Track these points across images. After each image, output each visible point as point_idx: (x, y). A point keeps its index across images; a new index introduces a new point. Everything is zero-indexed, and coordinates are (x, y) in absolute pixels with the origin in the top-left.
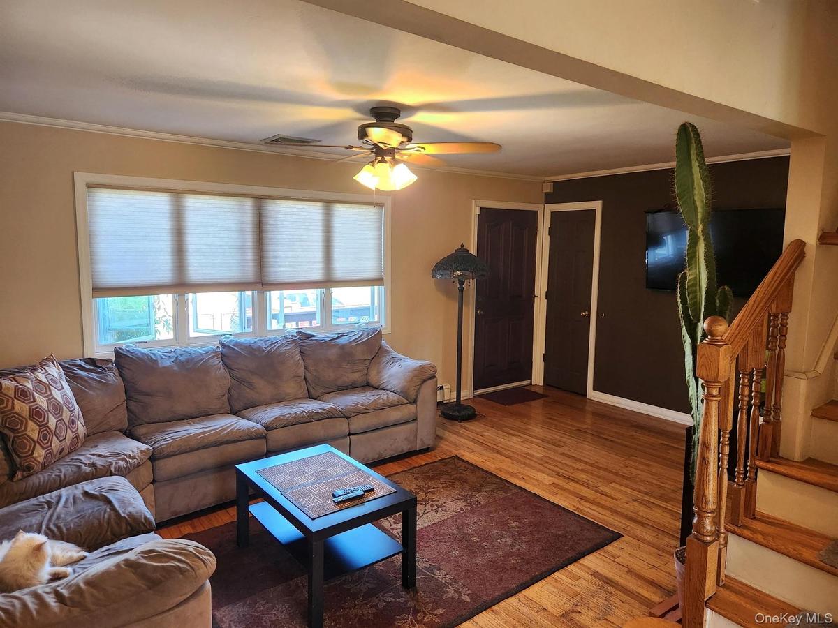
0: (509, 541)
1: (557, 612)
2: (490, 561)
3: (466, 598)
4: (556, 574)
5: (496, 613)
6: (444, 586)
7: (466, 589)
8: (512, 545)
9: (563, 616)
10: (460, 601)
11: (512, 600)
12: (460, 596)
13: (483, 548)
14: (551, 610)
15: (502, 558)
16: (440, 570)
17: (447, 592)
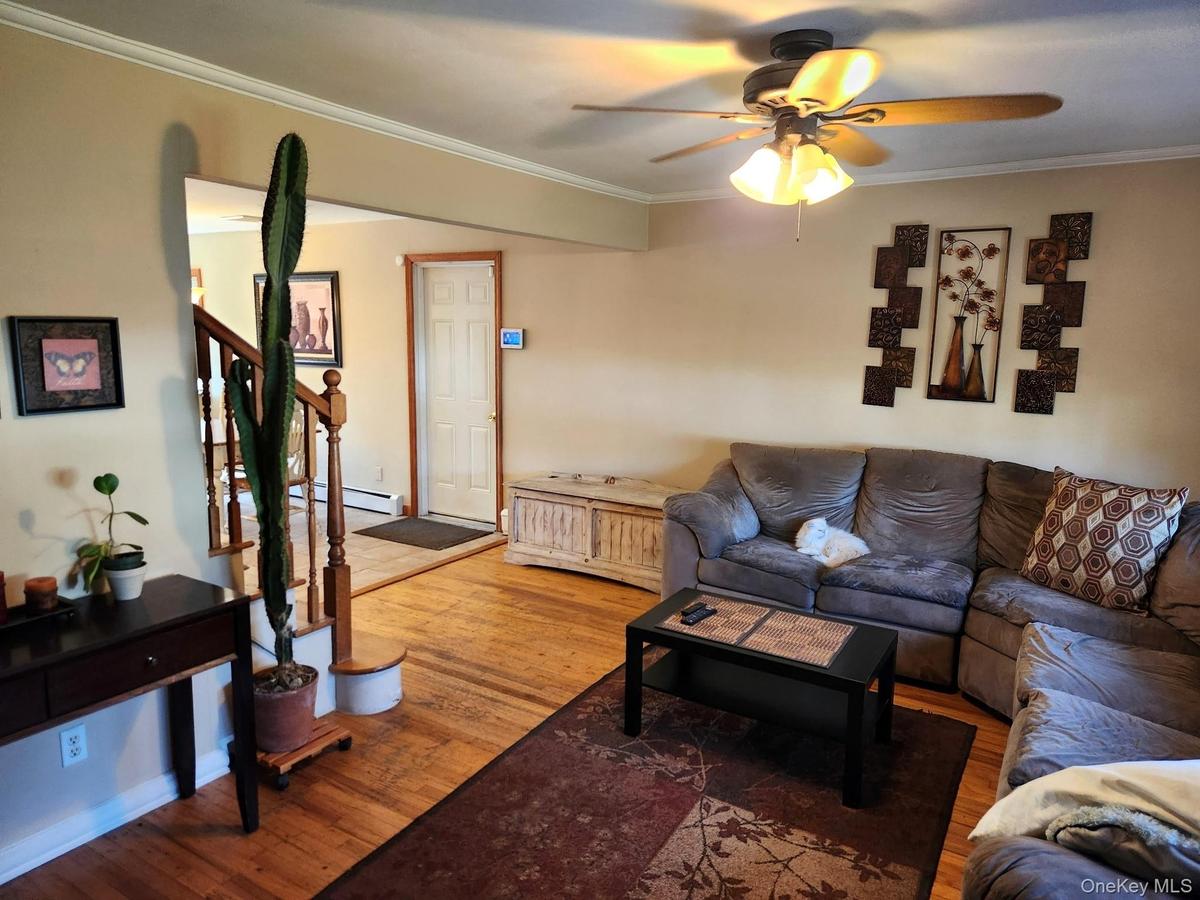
0: (527, 829)
1: (455, 743)
2: (549, 785)
3: (562, 734)
4: (451, 790)
5: (523, 728)
6: (592, 741)
7: (565, 742)
8: (522, 821)
9: (448, 741)
10: (565, 729)
11: (508, 745)
12: (568, 734)
13: (566, 805)
14: (462, 745)
15: (532, 794)
16: (609, 758)
17: (585, 735)
